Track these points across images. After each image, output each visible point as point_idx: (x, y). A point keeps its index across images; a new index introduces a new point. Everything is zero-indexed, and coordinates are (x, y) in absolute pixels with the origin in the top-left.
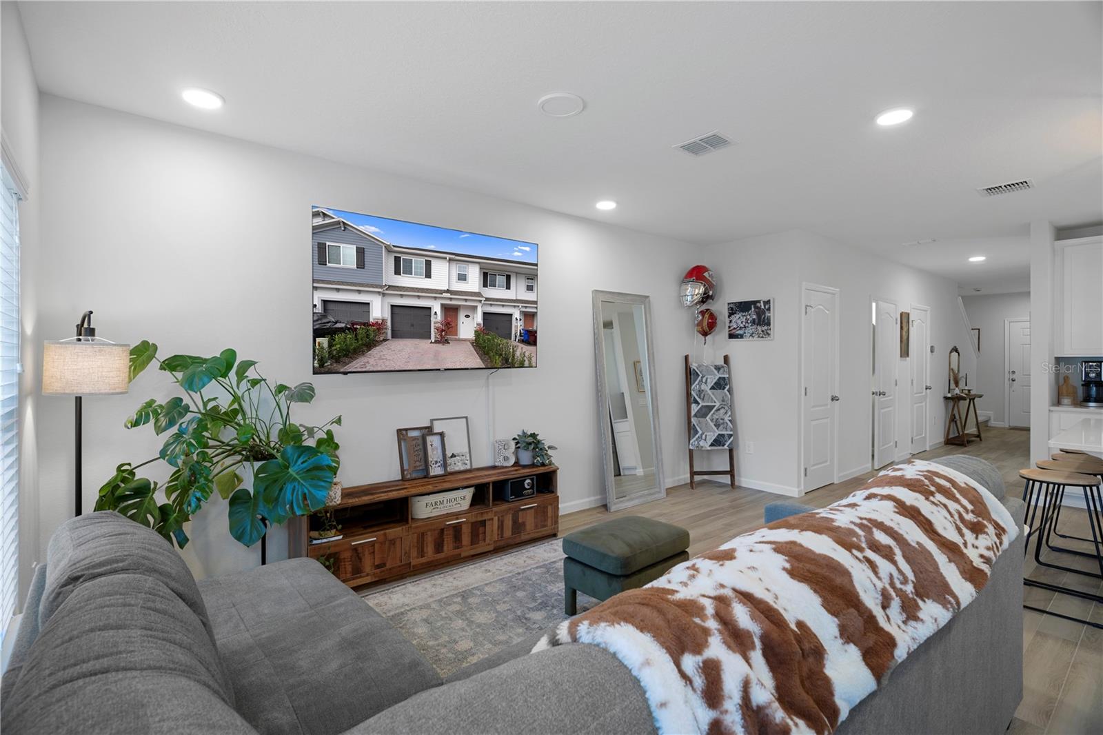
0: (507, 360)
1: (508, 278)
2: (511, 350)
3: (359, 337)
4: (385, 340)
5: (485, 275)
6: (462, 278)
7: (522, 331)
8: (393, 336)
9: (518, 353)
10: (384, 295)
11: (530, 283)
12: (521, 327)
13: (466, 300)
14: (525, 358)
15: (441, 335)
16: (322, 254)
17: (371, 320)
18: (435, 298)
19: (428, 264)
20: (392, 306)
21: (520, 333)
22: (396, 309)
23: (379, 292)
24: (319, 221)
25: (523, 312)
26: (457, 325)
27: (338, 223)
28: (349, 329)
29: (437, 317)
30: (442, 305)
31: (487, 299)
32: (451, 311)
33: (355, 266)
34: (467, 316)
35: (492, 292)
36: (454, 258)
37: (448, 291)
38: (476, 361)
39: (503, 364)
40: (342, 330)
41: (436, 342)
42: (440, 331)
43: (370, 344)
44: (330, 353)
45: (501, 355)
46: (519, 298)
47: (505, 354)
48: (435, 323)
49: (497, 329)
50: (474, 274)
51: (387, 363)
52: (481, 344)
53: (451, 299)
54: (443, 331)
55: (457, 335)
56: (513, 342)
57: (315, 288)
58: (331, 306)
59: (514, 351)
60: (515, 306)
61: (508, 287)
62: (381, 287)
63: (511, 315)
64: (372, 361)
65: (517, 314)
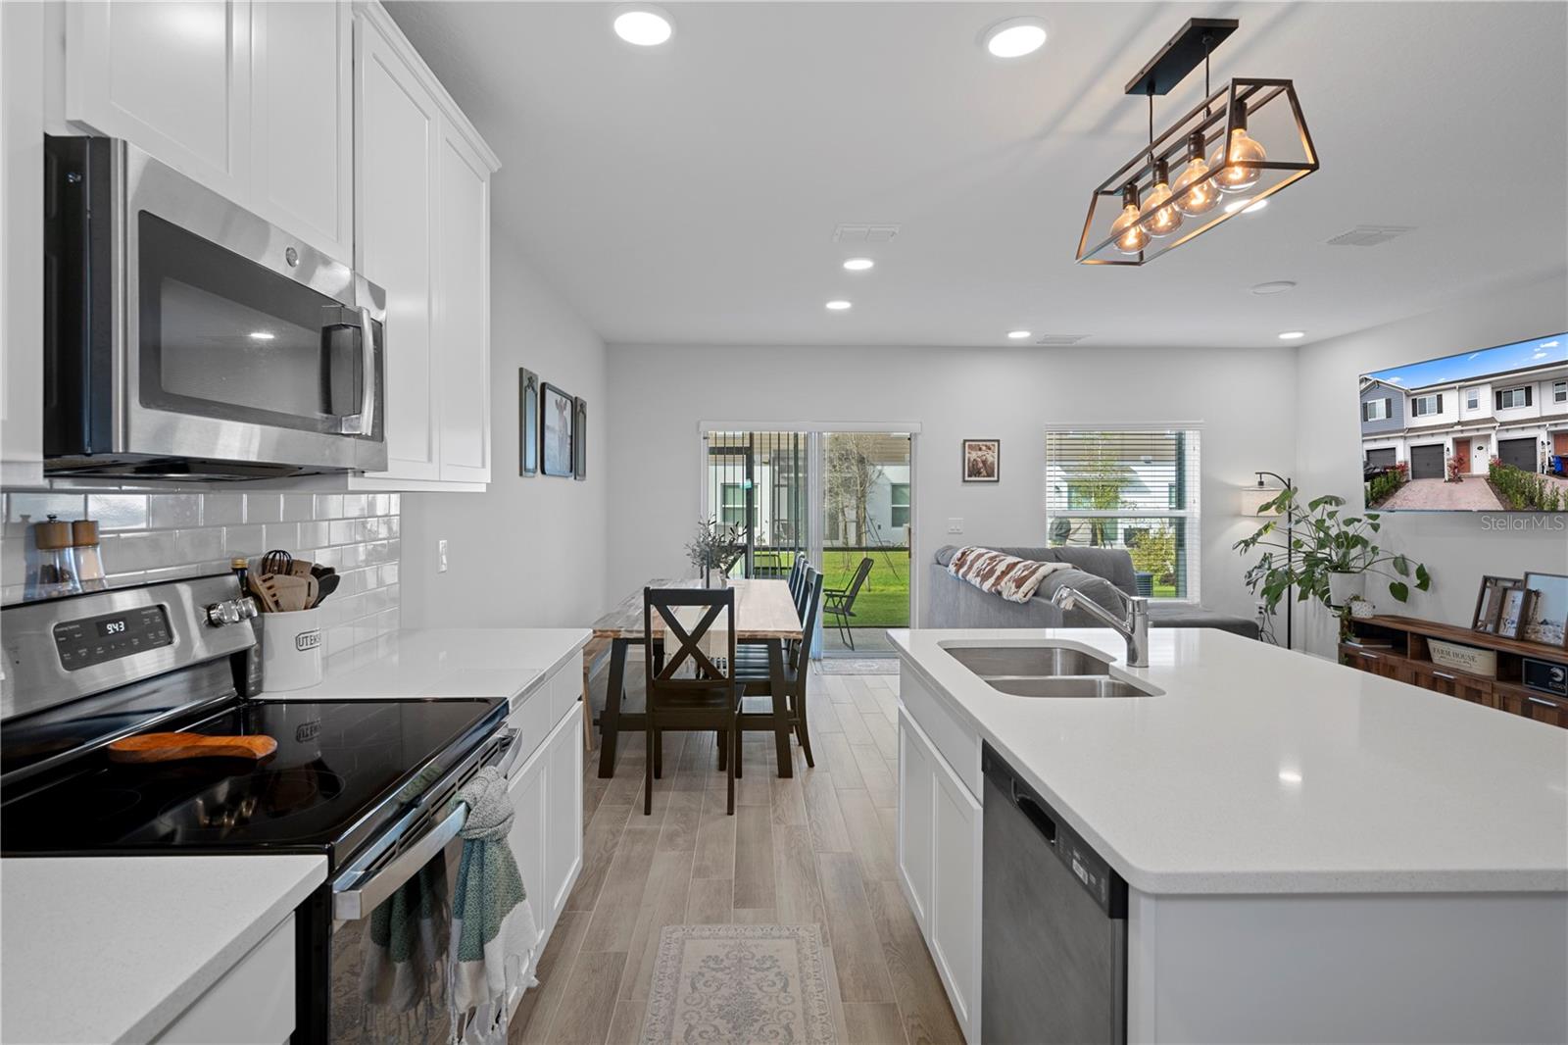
0: (1532, 500)
1: (1528, 391)
2: (1537, 486)
3: (1390, 479)
4: (1408, 481)
5: (1498, 395)
6: (1473, 404)
7: (1552, 459)
8: (1413, 478)
9: (1547, 490)
10: (1405, 438)
11: (1560, 389)
12: (1552, 454)
13: (1478, 430)
14: (1559, 497)
15: (1454, 473)
16: (1366, 412)
17: (1397, 464)
18: (1447, 433)
19: (1440, 398)
20: (1412, 448)
21: (1550, 463)
22: (1415, 450)
23: (1401, 437)
24: (1364, 386)
25: (1552, 432)
26: (1469, 460)
27: (1374, 383)
28: (1382, 473)
29: (1450, 454)
30: (1454, 439)
31: (1502, 424)
32: (1462, 444)
33: (1385, 417)
34: (1480, 448)
35: (1508, 414)
36: (1466, 384)
37: (1459, 423)
38: (1491, 502)
39: (1527, 506)
40: (1378, 474)
41: (1450, 480)
42: (1453, 468)
43: (1397, 486)
44: (1372, 495)
45: (1524, 493)
46: (1544, 414)
47: (1529, 492)
48: (1448, 460)
49: (1516, 459)
50: (1485, 396)
51: (1410, 504)
52: (1498, 481)
53: (1462, 431)
54: (1456, 468)
55: (1469, 471)
56: (1539, 476)
57: (1363, 441)
58: (1372, 455)
59: (1541, 488)
60: (1539, 427)
61: (1529, 403)
62: (1403, 431)
63: (1535, 439)
64: (1398, 502)
65: (1542, 436)
